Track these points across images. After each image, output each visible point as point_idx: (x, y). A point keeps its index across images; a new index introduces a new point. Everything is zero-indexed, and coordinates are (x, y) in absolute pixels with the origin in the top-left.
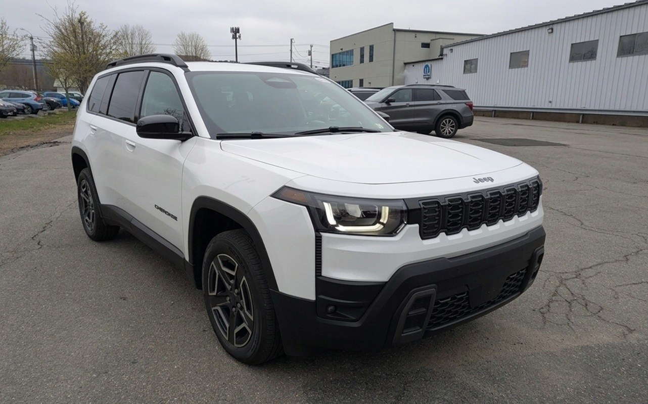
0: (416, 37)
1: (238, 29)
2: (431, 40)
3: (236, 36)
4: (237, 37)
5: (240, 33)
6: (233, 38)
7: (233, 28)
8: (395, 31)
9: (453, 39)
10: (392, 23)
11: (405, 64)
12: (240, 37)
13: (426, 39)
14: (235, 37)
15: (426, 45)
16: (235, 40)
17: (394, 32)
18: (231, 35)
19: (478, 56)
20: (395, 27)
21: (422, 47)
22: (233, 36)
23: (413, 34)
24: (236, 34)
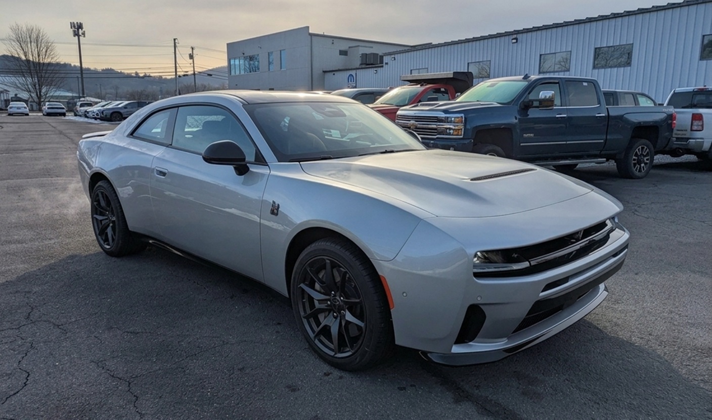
0: (333, 43)
1: (81, 25)
2: (349, 47)
3: (78, 32)
4: (80, 34)
5: (84, 30)
6: (74, 36)
7: (73, 23)
8: (312, 35)
9: (372, 47)
10: (308, 27)
11: (325, 72)
12: (84, 34)
13: (344, 46)
14: (76, 34)
15: (343, 53)
16: (77, 37)
17: (310, 37)
18: (71, 31)
19: (428, 66)
20: (310, 32)
21: (340, 54)
22: (74, 31)
23: (331, 40)
24: (78, 30)
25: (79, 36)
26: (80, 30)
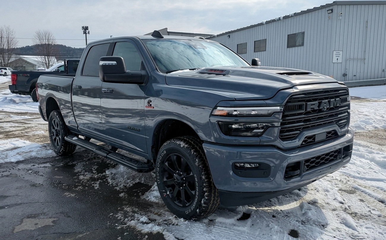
1: (87, 27)
3: (86, 31)
4: (87, 33)
5: (89, 30)
6: (84, 33)
7: (84, 26)
12: (89, 33)
14: (85, 33)
16: (85, 34)
17: (168, 33)
22: (84, 32)
25: (86, 34)
26: (87, 30)
